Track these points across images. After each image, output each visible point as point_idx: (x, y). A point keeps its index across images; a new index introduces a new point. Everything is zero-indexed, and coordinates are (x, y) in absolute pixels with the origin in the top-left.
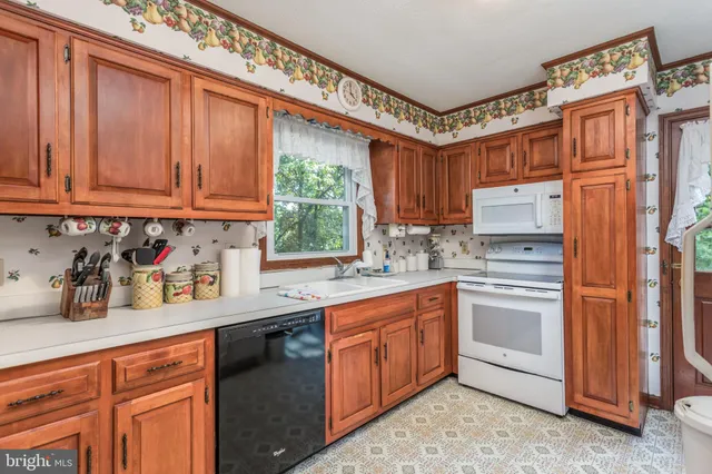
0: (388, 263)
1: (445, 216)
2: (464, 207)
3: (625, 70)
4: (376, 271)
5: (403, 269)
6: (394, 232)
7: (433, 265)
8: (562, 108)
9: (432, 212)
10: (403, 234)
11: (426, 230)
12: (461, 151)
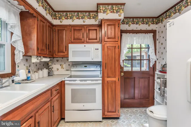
0: (29, 75)
1: (56, 54)
2: (64, 51)
3: (119, 13)
4: (23, 80)
5: (37, 78)
6: (34, 60)
7: (50, 74)
8: (102, 20)
9: (51, 52)
10: (38, 61)
11: (47, 60)
12: (63, 29)
